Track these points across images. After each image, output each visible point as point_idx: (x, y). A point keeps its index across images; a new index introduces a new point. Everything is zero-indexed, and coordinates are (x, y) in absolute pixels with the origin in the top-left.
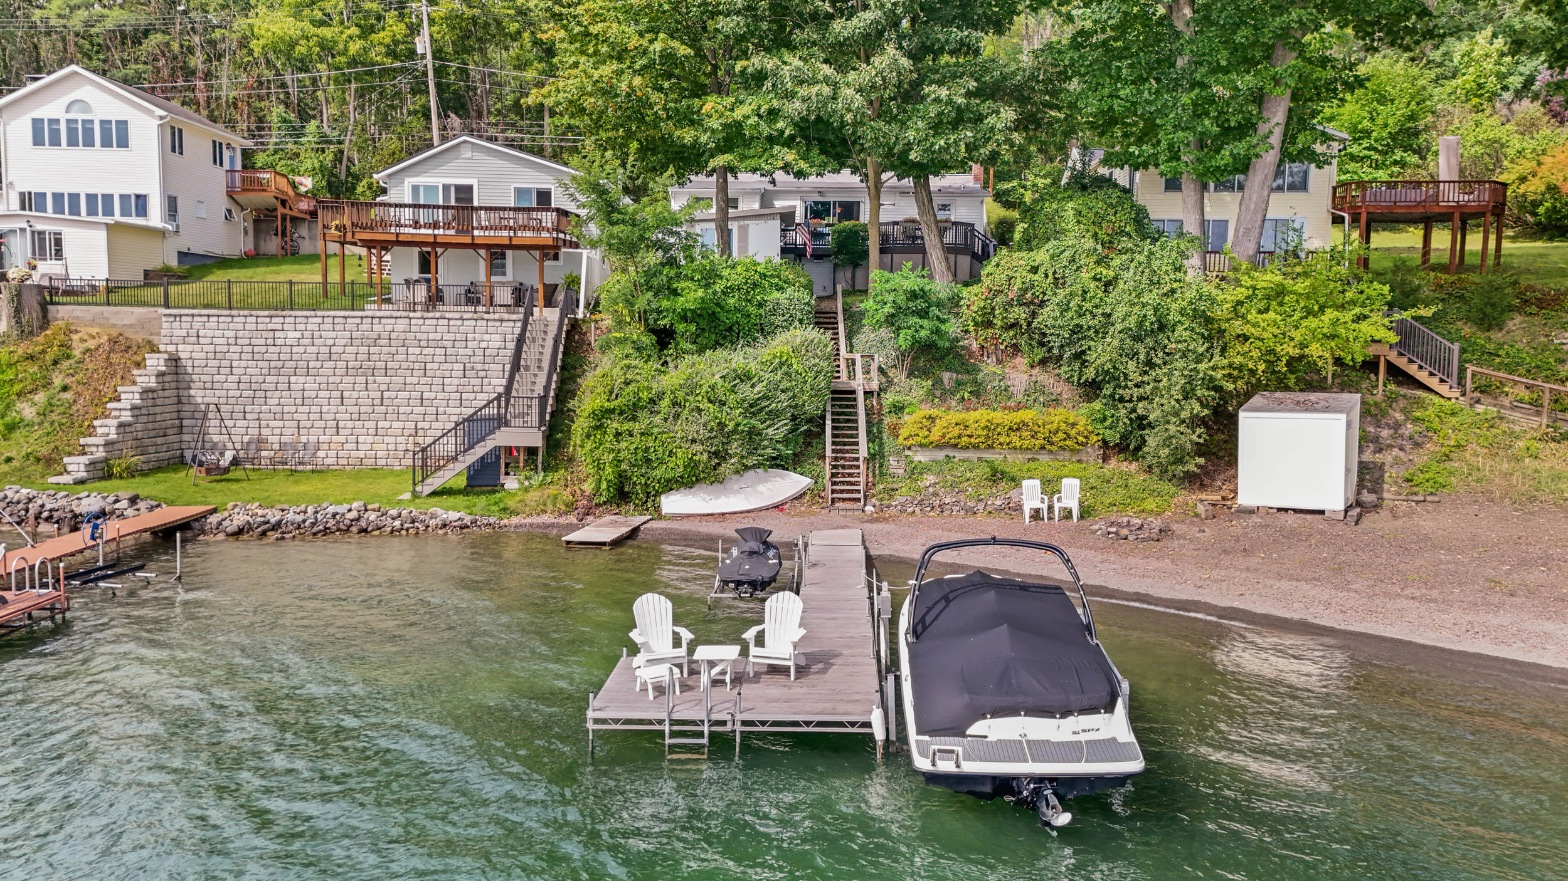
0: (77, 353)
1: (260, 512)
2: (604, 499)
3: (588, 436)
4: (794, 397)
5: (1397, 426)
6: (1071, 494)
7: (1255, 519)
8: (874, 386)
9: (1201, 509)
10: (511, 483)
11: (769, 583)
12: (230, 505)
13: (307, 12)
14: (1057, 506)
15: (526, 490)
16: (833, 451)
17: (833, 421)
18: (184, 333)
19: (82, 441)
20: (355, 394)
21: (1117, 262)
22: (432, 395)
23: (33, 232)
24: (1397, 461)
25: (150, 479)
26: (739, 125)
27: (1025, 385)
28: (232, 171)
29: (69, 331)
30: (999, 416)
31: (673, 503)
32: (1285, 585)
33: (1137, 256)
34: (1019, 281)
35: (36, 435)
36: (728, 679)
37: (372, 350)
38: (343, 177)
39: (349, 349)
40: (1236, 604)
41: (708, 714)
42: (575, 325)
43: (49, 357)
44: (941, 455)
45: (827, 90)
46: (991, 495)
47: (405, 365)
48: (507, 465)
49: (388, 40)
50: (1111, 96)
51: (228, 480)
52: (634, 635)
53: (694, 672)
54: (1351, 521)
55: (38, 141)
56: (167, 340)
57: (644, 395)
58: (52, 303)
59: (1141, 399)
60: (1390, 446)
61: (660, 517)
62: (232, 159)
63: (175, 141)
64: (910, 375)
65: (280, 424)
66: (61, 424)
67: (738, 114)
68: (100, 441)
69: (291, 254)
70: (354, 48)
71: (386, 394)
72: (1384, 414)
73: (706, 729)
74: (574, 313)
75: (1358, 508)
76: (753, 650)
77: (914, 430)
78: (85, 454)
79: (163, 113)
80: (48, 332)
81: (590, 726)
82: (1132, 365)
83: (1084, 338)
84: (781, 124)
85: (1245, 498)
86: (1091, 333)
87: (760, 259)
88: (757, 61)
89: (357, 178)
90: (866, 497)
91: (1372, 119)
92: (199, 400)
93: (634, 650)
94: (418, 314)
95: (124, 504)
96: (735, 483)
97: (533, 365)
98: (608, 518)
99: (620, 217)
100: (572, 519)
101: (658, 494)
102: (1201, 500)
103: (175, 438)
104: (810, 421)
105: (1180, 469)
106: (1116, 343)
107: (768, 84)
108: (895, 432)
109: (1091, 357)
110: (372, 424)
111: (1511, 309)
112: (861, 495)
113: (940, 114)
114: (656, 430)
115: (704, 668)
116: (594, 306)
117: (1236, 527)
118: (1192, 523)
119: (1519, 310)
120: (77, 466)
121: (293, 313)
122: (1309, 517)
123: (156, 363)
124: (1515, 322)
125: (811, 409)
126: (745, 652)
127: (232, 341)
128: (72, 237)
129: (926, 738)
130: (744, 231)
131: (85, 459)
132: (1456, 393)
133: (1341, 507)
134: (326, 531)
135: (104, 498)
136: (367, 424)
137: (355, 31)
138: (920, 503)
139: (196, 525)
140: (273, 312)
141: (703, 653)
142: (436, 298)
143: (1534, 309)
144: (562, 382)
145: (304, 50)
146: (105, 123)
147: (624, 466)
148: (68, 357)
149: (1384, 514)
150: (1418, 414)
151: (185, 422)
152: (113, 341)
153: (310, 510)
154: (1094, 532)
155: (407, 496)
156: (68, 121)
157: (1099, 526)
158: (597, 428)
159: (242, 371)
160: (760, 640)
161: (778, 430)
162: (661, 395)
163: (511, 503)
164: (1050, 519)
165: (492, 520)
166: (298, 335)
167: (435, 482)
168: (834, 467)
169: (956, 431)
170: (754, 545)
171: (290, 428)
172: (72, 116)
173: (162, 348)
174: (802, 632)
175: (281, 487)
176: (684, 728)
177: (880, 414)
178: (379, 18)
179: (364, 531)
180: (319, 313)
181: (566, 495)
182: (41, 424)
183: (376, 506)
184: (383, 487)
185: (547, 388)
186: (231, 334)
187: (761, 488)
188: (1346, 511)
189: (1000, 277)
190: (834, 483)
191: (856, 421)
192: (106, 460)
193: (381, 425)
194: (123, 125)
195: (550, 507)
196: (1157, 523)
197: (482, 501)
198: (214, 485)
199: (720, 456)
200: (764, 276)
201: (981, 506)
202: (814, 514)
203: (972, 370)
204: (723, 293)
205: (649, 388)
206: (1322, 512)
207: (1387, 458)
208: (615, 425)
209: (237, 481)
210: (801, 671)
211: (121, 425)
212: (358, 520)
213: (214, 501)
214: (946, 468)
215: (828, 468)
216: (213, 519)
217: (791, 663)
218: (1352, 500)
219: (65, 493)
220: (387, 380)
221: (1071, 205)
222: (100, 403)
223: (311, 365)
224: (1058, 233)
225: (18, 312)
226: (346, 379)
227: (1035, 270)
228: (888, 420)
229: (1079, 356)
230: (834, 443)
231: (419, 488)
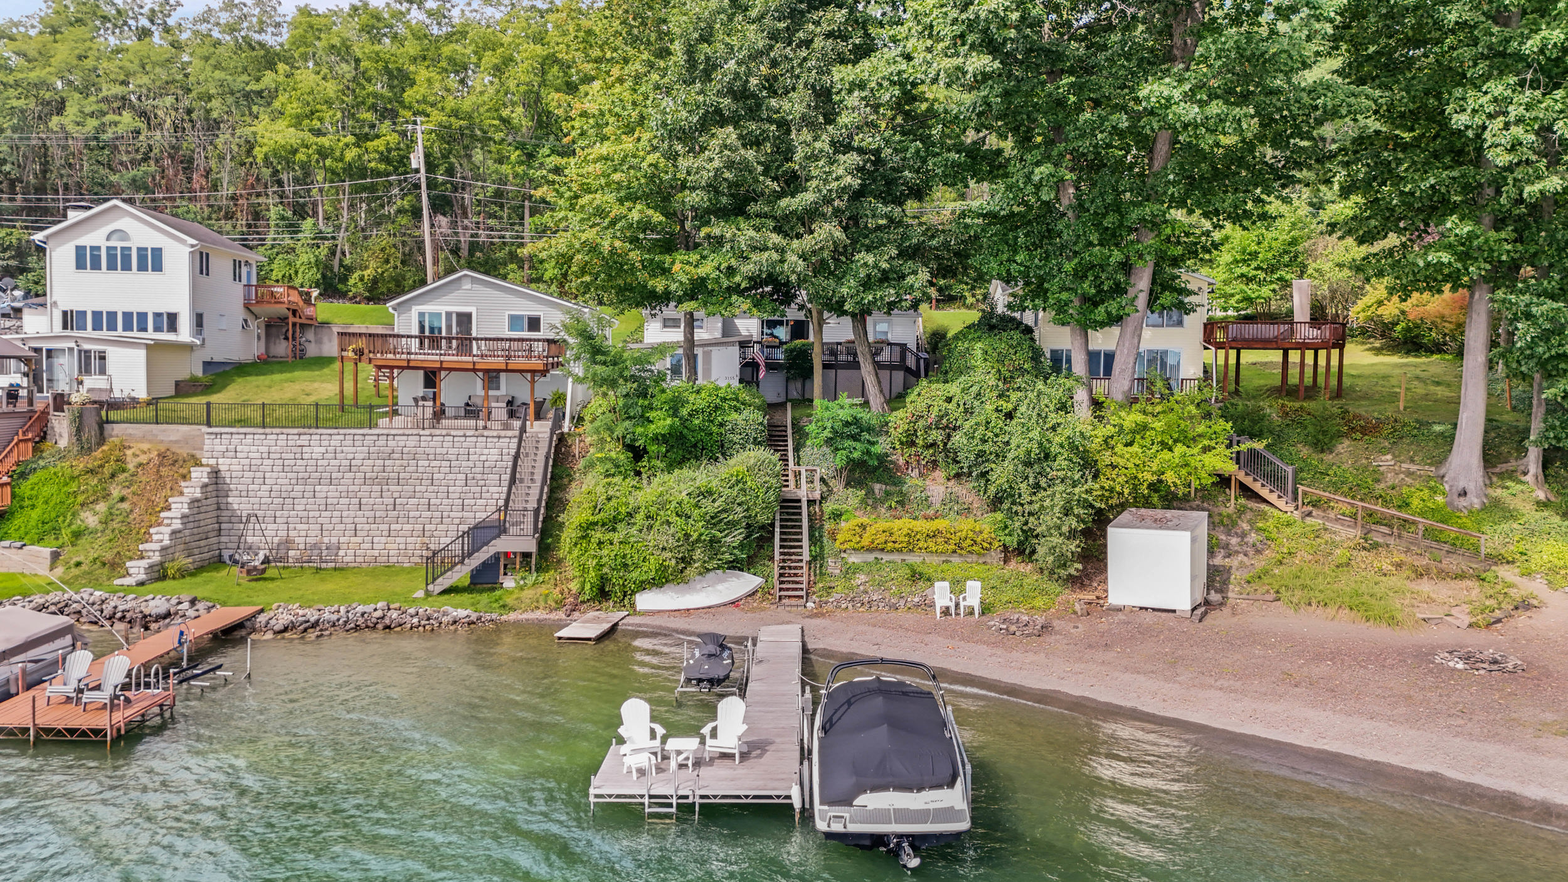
0: (131, 466)
1: (301, 612)
2: (587, 597)
3: (576, 544)
4: (747, 510)
5: (1243, 535)
6: (974, 593)
7: (1121, 616)
8: (817, 495)
9: (1077, 607)
10: (509, 583)
11: (724, 680)
12: (275, 606)
13: (306, 122)
14: (962, 604)
15: (522, 589)
16: (781, 554)
17: (782, 527)
18: (223, 448)
19: (141, 547)
20: (371, 501)
21: (1014, 396)
22: (438, 501)
23: (80, 351)
24: (1242, 565)
25: (198, 579)
26: (703, 280)
27: (942, 496)
28: (249, 286)
29: (124, 447)
30: (921, 525)
31: (646, 601)
32: (1127, 677)
33: (1030, 395)
34: (936, 409)
35: (100, 542)
36: (690, 763)
37: (387, 462)
38: (336, 269)
39: (366, 462)
40: (1087, 694)
41: (676, 790)
42: (562, 439)
43: (107, 471)
44: (870, 557)
45: (775, 256)
46: (911, 593)
47: (415, 475)
48: (505, 566)
49: (382, 148)
50: (1009, 260)
51: (265, 579)
52: (621, 731)
53: (665, 758)
54: (1196, 618)
55: (80, 265)
56: (209, 454)
57: (623, 510)
58: (108, 422)
59: (1030, 514)
60: (1237, 552)
61: (635, 613)
62: (249, 274)
63: (202, 263)
64: (848, 485)
65: (305, 527)
66: (121, 532)
67: (702, 271)
68: (157, 546)
69: (300, 359)
70: (350, 155)
71: (398, 501)
72: (1234, 524)
73: (674, 801)
74: (560, 427)
75: (1204, 607)
76: (709, 741)
77: (848, 536)
78: (142, 558)
79: (194, 242)
80: (105, 448)
81: (592, 799)
82: (1023, 486)
83: (987, 460)
84: (738, 279)
85: (1115, 597)
86: (992, 457)
87: (722, 384)
88: (717, 229)
89: (350, 270)
90: (807, 594)
91: (1259, 243)
92: (236, 507)
93: (621, 741)
94: (427, 432)
95: (186, 605)
96: (699, 583)
97: (527, 478)
98: (592, 614)
99: (603, 358)
100: (561, 615)
101: (633, 593)
102: (1078, 598)
103: (215, 540)
104: (763, 527)
105: (1063, 573)
106: (1011, 467)
107: (728, 246)
108: (833, 536)
109: (993, 477)
110: (386, 527)
111: (1340, 435)
112: (803, 593)
113: (869, 276)
114: (632, 539)
115: (673, 756)
116: (578, 420)
117: (1104, 624)
118: (1070, 620)
119: (1346, 435)
120: (137, 570)
121: (320, 431)
122: (1164, 615)
123: (200, 475)
124: (1344, 446)
125: (762, 519)
126: (703, 742)
127: (265, 455)
128: (114, 355)
129: (826, 808)
130: (708, 357)
131: (144, 563)
132: (1290, 508)
133: (1188, 607)
134: (357, 628)
135: (168, 600)
136: (382, 527)
137: (350, 139)
138: (852, 600)
139: (248, 624)
140: (301, 430)
141: (673, 744)
142: (439, 414)
143: (1359, 435)
144: (552, 491)
145: (304, 158)
146: (142, 251)
147: (605, 570)
148: (124, 471)
149: (1226, 610)
150: (1260, 525)
151: (224, 526)
152: (162, 456)
153: (343, 609)
154: (990, 628)
155: (420, 594)
156: (108, 248)
157: (995, 622)
158: (583, 537)
159: (273, 481)
160: (714, 734)
161: (735, 538)
162: (637, 510)
163: (509, 600)
164: (957, 614)
165: (494, 616)
166: (323, 450)
167: (444, 582)
168: (782, 568)
169: (882, 538)
170: (712, 648)
171: (314, 530)
172: (111, 244)
173: (204, 461)
174: (745, 727)
175: (310, 585)
176: (660, 800)
177: (821, 520)
178: (373, 126)
179: (388, 627)
180: (342, 431)
181: (556, 594)
182: (103, 531)
183: (397, 605)
184: (398, 584)
185: (539, 501)
186: (265, 449)
187: (720, 587)
188: (1193, 610)
189: (921, 405)
190: (781, 583)
191: (800, 527)
192: (162, 564)
193: (393, 527)
194: (157, 253)
195: (542, 604)
196: (1040, 620)
197: (484, 598)
198: (254, 584)
199: (686, 561)
200: (724, 399)
201: (902, 602)
202: (763, 610)
203: (899, 482)
204: (690, 415)
205: (627, 504)
206: (1174, 611)
207: (1234, 562)
208: (599, 535)
209: (272, 579)
210: (744, 756)
211: (174, 532)
212: (383, 618)
213: (260, 601)
214: (874, 568)
215: (776, 569)
216: (262, 619)
217: (736, 751)
218: (1200, 600)
219: (133, 596)
220: (399, 488)
221: (979, 345)
222: (155, 511)
223: (334, 475)
224: (968, 369)
225: (79, 431)
226: (364, 488)
227: (949, 400)
228: (828, 526)
229: (984, 475)
230: (781, 547)
231: (430, 587)
